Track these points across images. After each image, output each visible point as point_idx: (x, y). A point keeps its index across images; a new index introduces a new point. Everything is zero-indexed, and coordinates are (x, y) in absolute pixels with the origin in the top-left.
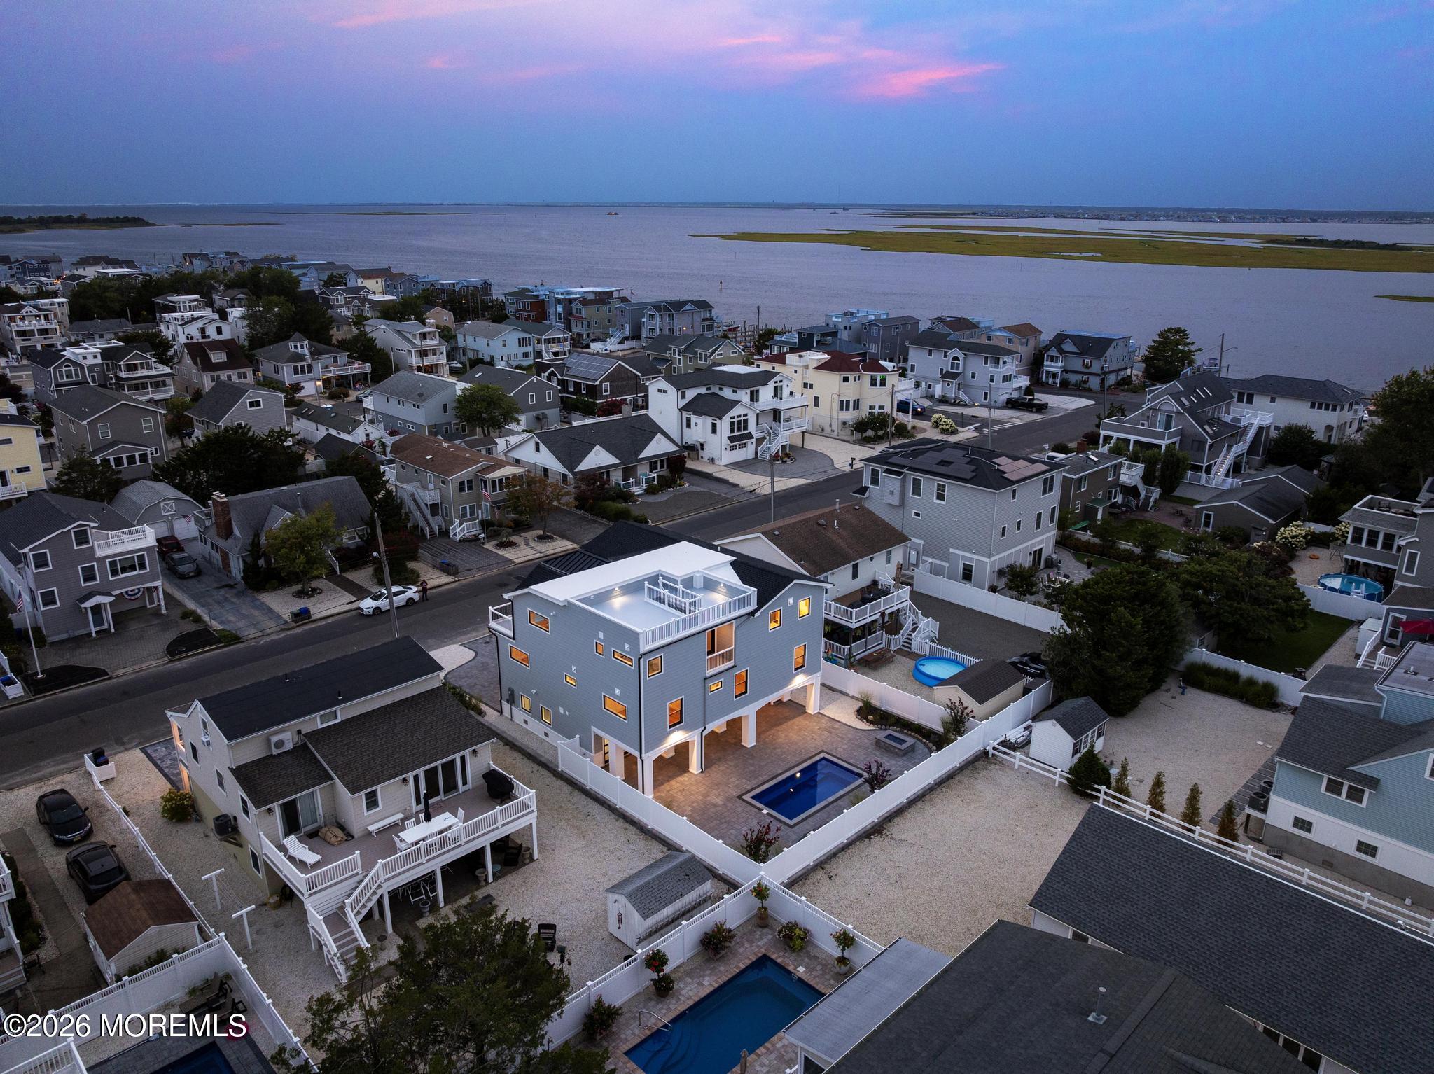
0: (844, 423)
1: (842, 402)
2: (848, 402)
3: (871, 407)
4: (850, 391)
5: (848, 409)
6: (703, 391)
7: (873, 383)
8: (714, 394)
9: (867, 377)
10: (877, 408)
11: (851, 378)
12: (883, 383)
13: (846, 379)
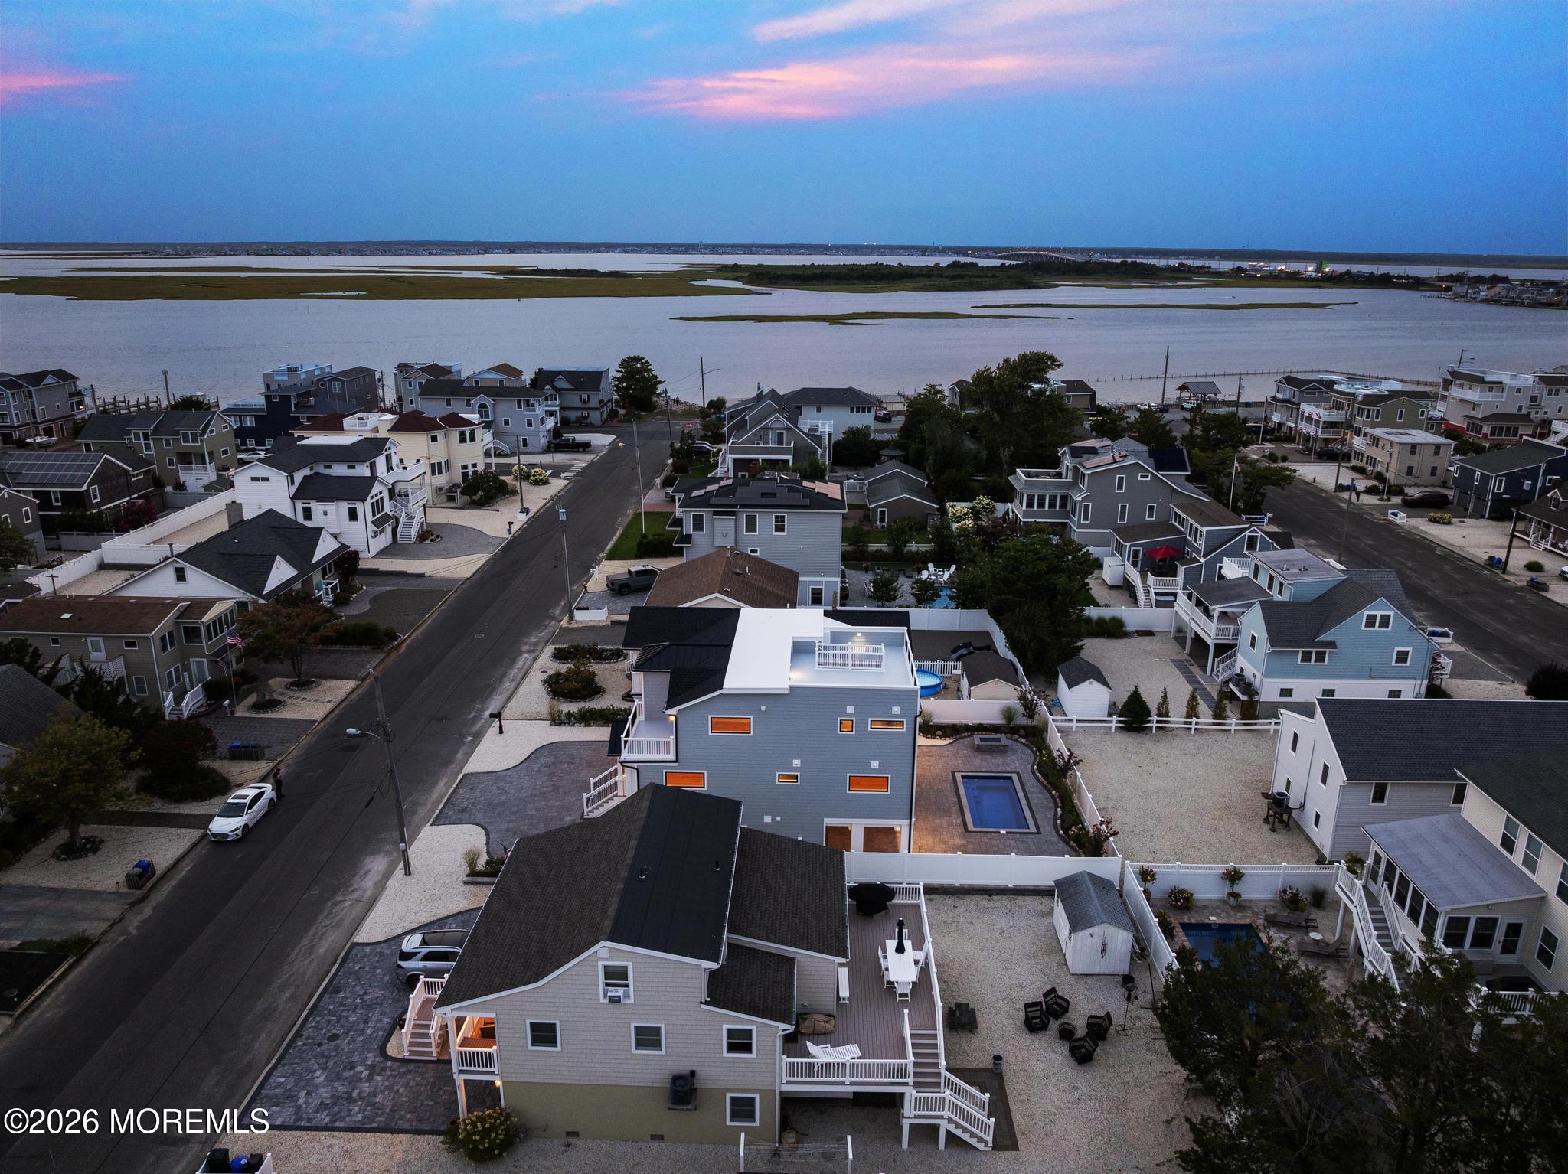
0: (440, 489)
1: (433, 465)
2: (440, 464)
3: (465, 467)
4: (438, 452)
5: (440, 473)
6: (306, 472)
7: (463, 440)
8: (317, 474)
9: (455, 433)
10: (470, 467)
11: (439, 437)
12: (473, 439)
13: (434, 439)
